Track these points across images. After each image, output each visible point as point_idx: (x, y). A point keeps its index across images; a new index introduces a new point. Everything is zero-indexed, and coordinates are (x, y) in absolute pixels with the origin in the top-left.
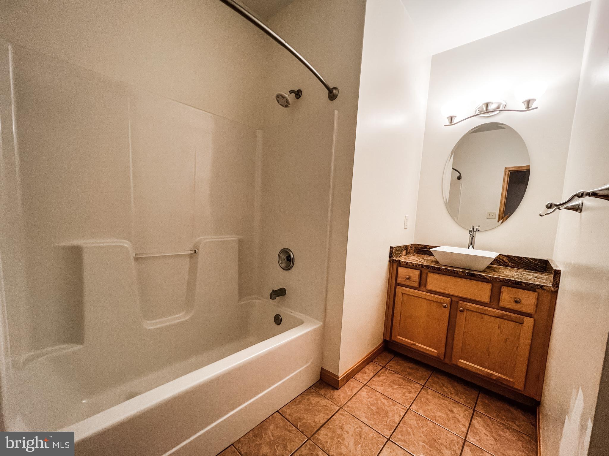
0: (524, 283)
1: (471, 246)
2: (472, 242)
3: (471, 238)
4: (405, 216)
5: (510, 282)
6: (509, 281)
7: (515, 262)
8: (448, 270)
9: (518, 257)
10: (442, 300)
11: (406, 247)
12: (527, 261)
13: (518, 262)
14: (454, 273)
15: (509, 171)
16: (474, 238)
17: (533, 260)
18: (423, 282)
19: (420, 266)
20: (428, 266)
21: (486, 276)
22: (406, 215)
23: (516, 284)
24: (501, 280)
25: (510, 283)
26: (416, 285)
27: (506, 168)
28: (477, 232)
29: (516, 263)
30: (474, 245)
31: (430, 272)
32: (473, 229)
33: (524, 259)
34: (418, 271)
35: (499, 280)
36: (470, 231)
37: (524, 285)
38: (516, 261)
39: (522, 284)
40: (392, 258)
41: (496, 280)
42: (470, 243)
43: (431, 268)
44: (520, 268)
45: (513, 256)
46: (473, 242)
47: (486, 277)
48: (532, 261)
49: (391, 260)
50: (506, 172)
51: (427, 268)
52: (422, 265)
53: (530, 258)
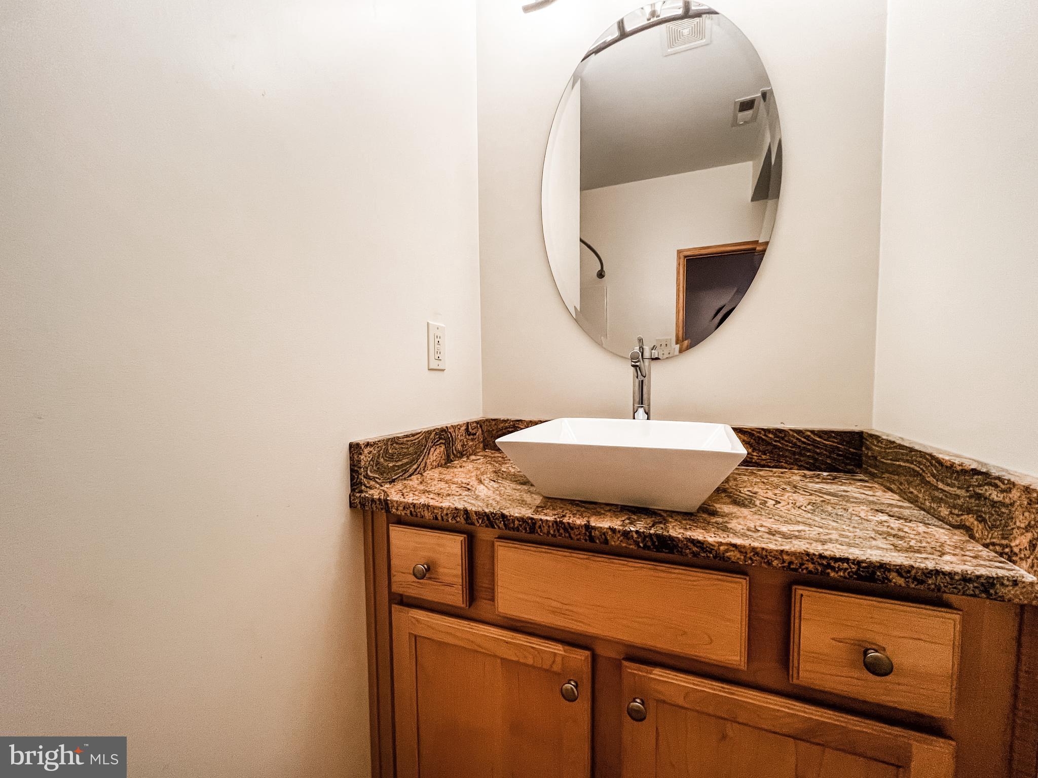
0: (901, 570)
1: (641, 411)
2: (642, 399)
3: (637, 381)
4: (428, 323)
5: (833, 568)
6: (829, 566)
7: (769, 448)
8: (565, 530)
9: (778, 432)
10: (558, 660)
11: (443, 436)
12: (804, 443)
13: (779, 448)
14: (592, 539)
15: (685, 257)
16: (646, 380)
17: (820, 437)
18: (482, 581)
19: (461, 519)
20: (489, 519)
21: (722, 548)
22: (430, 322)
23: (860, 578)
24: (791, 563)
25: (832, 574)
26: (455, 597)
27: (679, 252)
28: (654, 363)
29: (771, 452)
30: (649, 405)
31: (500, 538)
32: (642, 349)
33: (794, 437)
34: (460, 538)
35: (784, 562)
36: (634, 358)
37: (901, 581)
38: (770, 444)
39: (893, 575)
40: (361, 492)
41: (769, 563)
42: (637, 400)
43: (501, 525)
44: (786, 465)
45: (763, 429)
46: (645, 396)
47: (727, 551)
48: (818, 439)
49: (357, 501)
50: (679, 258)
51: (487, 526)
52: (466, 511)
53: (812, 432)
